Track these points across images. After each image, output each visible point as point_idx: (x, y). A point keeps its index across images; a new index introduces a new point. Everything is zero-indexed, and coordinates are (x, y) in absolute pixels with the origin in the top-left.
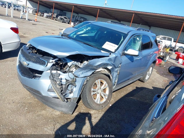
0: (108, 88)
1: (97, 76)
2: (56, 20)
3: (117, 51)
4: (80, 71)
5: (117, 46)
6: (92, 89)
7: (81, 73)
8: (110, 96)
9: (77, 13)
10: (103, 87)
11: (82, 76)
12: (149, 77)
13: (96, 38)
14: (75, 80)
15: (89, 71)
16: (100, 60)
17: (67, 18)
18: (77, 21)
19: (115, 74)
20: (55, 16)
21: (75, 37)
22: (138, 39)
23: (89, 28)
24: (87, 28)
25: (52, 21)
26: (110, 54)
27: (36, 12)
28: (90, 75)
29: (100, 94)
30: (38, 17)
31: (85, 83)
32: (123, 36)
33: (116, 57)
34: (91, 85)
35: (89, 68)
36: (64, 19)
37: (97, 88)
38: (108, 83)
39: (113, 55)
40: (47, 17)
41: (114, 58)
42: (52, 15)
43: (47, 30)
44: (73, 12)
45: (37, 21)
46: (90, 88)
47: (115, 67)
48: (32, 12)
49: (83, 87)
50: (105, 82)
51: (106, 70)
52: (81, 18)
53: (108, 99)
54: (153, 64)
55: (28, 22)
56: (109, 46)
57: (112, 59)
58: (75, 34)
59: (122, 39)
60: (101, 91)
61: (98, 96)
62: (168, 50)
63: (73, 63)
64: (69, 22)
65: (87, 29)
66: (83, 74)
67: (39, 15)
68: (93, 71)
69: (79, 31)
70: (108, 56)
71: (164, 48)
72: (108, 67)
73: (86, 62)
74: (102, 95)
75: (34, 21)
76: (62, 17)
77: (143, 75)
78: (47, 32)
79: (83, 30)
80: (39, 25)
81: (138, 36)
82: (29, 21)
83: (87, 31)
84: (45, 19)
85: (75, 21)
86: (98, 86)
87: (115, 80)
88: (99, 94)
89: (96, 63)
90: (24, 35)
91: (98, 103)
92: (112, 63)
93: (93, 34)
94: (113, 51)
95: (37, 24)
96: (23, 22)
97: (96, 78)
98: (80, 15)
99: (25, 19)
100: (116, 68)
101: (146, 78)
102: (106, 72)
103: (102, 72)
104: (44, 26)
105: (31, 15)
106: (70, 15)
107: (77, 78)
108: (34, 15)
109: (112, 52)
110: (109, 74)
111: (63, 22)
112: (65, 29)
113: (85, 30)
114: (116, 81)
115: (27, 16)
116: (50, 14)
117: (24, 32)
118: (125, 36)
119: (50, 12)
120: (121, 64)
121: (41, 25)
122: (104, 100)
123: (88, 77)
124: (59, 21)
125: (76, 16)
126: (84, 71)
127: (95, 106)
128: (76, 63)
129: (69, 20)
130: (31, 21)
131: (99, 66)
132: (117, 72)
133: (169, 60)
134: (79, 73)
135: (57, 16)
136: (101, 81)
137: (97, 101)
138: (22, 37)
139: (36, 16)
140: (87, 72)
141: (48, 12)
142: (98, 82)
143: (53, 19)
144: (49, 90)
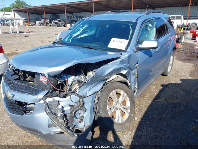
0: (128, 98)
1: (110, 88)
2: (51, 26)
3: (129, 47)
4: (86, 87)
5: (127, 41)
6: (108, 107)
7: (88, 89)
8: (133, 108)
9: (71, 13)
10: (121, 99)
11: (90, 93)
12: (170, 67)
13: (97, 36)
14: (82, 103)
15: (98, 84)
16: (110, 66)
17: (62, 21)
18: (73, 21)
19: (133, 78)
20: (48, 21)
21: (70, 41)
22: (150, 25)
23: (86, 26)
24: (83, 26)
25: (47, 28)
26: (121, 54)
27: (27, 22)
28: (101, 89)
29: (120, 109)
30: (30, 27)
31: (96, 101)
32: (131, 25)
33: (129, 57)
34: (106, 102)
35: (97, 81)
36: (58, 22)
37: (114, 103)
38: (126, 92)
39: (124, 55)
40: (40, 25)
41: (127, 59)
42: (44, 21)
43: (42, 39)
44: (66, 13)
45: (29, 32)
46: (105, 107)
47: (130, 69)
48: (23, 23)
49: (95, 107)
50: (122, 92)
51: (120, 76)
52: (77, 17)
53: (131, 113)
54: (173, 52)
55: (19, 35)
56: (116, 43)
57: (125, 60)
58: (70, 38)
59: (131, 31)
60: (119, 106)
61: (118, 113)
62: (182, 30)
63: (74, 79)
64: (65, 25)
65: (84, 28)
66: (91, 90)
67: (31, 24)
68: (103, 83)
69: (75, 33)
70: (119, 58)
71: (177, 29)
72: (121, 72)
73: (91, 74)
74: (123, 109)
75: (27, 32)
76: (56, 21)
77: (165, 68)
78: (42, 41)
79: (79, 30)
80: (32, 35)
81: (150, 21)
82: (21, 34)
83: (84, 30)
84: (38, 28)
85: (71, 22)
86: (114, 100)
87: (135, 84)
88: (118, 110)
89: (104, 72)
90: (17, 51)
91: (120, 122)
92: (126, 65)
93: (92, 33)
94: (124, 49)
95: (30, 35)
96: (14, 37)
97: (109, 90)
98: (74, 14)
99: (17, 32)
100: (132, 70)
101: (169, 70)
102: (121, 78)
103: (115, 80)
104: (38, 36)
105: (22, 27)
106: (64, 16)
107: (84, 99)
108: (25, 26)
109: (123, 51)
110: (125, 79)
111: (58, 27)
112: (60, 33)
113: (81, 30)
114: (136, 86)
115: (17, 29)
116: (43, 21)
117: (16, 47)
118: (134, 25)
119: (42, 19)
120: (137, 63)
121: (35, 35)
122: (127, 115)
123: (99, 92)
124: (54, 26)
125: (71, 17)
126: (91, 86)
127: (118, 128)
128: (78, 78)
129: (64, 22)
130: (23, 34)
131: (111, 74)
132: (134, 74)
133: (185, 41)
134: (86, 90)
135: (50, 22)
136: (116, 91)
137: (118, 120)
138: (14, 54)
139: (27, 26)
140: (95, 86)
141: (40, 19)
142: (113, 94)
143: (47, 26)
144: (49, 126)
